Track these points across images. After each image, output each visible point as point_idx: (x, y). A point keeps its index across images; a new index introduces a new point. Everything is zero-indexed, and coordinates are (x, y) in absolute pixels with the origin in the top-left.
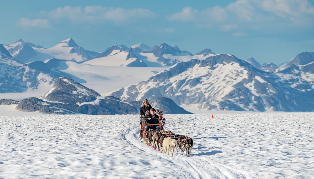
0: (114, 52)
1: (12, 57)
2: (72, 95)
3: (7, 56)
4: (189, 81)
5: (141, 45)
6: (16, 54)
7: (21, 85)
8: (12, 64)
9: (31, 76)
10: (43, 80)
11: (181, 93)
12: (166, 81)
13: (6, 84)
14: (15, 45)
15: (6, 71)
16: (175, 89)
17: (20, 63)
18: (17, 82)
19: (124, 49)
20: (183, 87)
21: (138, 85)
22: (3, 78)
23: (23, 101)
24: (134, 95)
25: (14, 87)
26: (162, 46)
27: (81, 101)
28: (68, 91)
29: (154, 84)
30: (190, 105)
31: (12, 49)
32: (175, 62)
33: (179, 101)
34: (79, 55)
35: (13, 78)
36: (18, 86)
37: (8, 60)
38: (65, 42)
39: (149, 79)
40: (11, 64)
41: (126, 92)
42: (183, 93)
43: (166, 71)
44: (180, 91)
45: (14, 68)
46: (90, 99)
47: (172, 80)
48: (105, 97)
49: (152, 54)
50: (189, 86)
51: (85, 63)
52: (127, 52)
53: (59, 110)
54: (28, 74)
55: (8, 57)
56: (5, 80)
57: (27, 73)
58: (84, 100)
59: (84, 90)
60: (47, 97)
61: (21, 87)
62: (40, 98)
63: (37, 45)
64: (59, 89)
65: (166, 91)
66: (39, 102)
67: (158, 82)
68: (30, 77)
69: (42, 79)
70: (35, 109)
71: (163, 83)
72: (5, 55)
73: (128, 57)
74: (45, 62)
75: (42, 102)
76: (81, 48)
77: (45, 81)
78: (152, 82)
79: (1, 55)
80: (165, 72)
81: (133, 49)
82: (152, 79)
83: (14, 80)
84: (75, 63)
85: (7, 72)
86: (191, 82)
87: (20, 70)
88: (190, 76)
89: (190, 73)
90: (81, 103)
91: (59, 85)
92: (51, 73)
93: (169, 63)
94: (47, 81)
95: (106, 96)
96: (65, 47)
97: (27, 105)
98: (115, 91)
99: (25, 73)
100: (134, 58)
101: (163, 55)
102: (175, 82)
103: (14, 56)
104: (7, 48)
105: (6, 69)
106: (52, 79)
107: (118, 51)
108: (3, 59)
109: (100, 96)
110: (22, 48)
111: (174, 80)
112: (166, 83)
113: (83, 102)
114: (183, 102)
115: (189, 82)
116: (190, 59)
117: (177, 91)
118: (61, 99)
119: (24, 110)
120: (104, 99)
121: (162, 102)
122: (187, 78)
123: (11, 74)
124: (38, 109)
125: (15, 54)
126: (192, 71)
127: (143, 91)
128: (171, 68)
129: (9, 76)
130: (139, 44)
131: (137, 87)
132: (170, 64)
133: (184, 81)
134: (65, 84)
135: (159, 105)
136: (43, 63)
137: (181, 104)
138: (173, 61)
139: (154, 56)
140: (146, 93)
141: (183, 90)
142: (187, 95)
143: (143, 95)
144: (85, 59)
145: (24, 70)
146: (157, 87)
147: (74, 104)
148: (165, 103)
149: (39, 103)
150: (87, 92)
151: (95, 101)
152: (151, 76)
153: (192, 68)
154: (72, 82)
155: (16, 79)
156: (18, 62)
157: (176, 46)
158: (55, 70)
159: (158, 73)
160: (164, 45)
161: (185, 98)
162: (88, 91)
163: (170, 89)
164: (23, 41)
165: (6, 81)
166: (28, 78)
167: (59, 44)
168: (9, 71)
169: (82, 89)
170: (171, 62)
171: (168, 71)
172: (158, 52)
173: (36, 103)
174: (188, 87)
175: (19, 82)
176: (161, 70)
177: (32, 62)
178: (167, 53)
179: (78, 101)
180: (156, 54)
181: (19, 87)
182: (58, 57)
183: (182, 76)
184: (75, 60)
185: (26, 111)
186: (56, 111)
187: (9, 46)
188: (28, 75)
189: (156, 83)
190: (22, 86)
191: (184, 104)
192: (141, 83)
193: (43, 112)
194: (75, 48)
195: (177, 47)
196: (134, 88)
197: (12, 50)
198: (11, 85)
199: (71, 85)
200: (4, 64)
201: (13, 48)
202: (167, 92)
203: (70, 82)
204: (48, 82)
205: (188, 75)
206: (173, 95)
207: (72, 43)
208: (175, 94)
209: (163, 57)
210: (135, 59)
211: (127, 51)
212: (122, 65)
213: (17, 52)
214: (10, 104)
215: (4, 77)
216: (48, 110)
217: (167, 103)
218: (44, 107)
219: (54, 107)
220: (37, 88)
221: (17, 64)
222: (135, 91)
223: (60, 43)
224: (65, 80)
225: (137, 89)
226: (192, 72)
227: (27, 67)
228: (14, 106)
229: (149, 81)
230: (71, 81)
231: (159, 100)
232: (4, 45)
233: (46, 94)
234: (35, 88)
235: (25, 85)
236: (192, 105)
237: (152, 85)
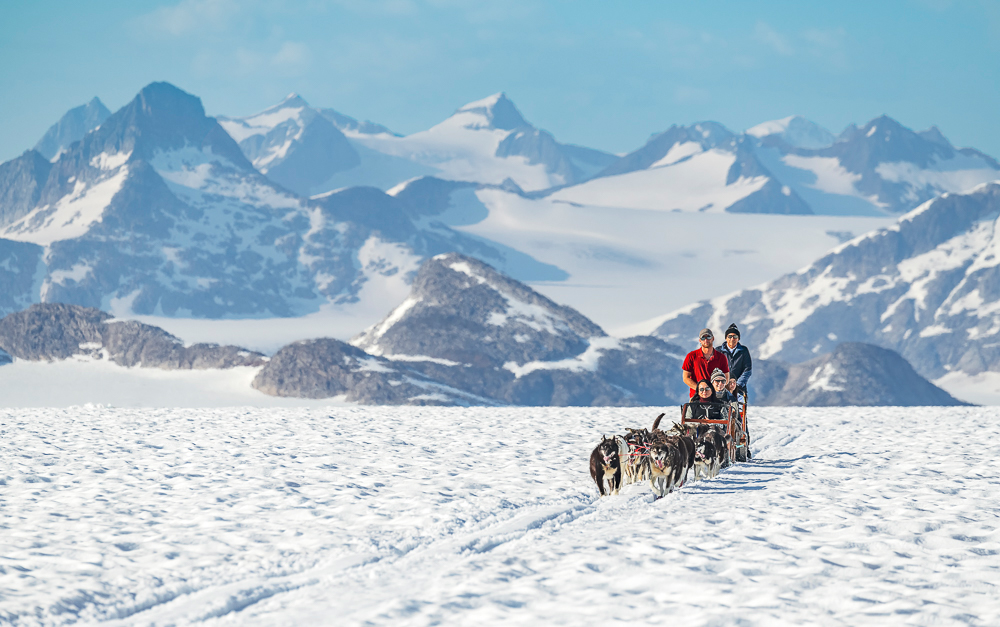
0: (677, 151)
1: (256, 171)
2: (490, 329)
3: (232, 165)
4: (981, 272)
5: (793, 121)
6: (276, 159)
7: (289, 286)
8: (257, 199)
9: (334, 250)
10: (378, 265)
11: (948, 326)
12: (886, 273)
13: (229, 281)
14: (271, 121)
15: (228, 226)
16: (920, 310)
17: (287, 196)
18: (272, 272)
19: (718, 137)
20: (955, 299)
21: (770, 289)
22: (216, 258)
23: (284, 352)
24: (753, 331)
25: (262, 293)
26: (873, 130)
27: (525, 355)
28: (473, 312)
29: (834, 284)
30: (981, 375)
31: (259, 139)
32: (925, 193)
33: (937, 356)
34: (533, 163)
35: (259, 257)
36: (277, 292)
37: (239, 182)
38: (477, 110)
39: (816, 264)
40: (252, 198)
41: (721, 317)
42: (954, 326)
43: (885, 234)
44: (942, 316)
45: (261, 216)
46: (561, 349)
47: (909, 268)
48: (624, 340)
49: (834, 162)
50: (980, 295)
51: (555, 196)
52: (730, 153)
53: (428, 392)
54: (321, 242)
55: (238, 168)
56: (225, 263)
57: (316, 237)
58: (535, 351)
59: (538, 310)
60: (384, 335)
61: (289, 296)
62: (356, 343)
63: (361, 122)
64: (434, 303)
65: (884, 316)
66: (347, 359)
67: (853, 277)
68: (328, 254)
69: (377, 261)
70: (331, 388)
71: (871, 281)
72: (224, 162)
73: (734, 174)
74: (393, 192)
75: (358, 359)
76: (543, 133)
77: (388, 268)
78: (826, 276)
79: (211, 163)
80: (880, 238)
81: (758, 140)
82: (827, 265)
83: (263, 264)
84: (515, 197)
85: (232, 232)
86: (987, 281)
87: (287, 224)
88: (984, 255)
89: (983, 243)
90: (521, 363)
91: (432, 287)
92: (414, 236)
93: (902, 200)
94: (395, 270)
95: (626, 336)
96: (477, 128)
97: (300, 370)
98: (673, 315)
99: (306, 237)
100: (757, 179)
101: (876, 164)
102: (919, 278)
103: (269, 164)
104: (237, 132)
105: (231, 219)
106: (418, 262)
107: (690, 147)
108: (217, 176)
109: (603, 334)
110: (301, 131)
111: (917, 271)
112: (884, 282)
113: (532, 359)
114: (955, 361)
115: (980, 279)
116: (983, 185)
117: (926, 319)
118: (442, 347)
119: (287, 393)
120: (620, 348)
121: (858, 364)
122: (969, 263)
123: (249, 239)
124: (344, 389)
125: (270, 159)
126: (993, 231)
127: (790, 315)
128: (906, 221)
129: (240, 248)
130: (786, 121)
131: (766, 299)
132: (908, 202)
133: (959, 273)
134: (457, 283)
135: (843, 376)
136: (380, 195)
137: (946, 372)
138: (918, 193)
139: (843, 169)
140: (802, 325)
141: (956, 316)
142: (969, 334)
143: (789, 335)
144: (560, 179)
145: (302, 223)
146: (848, 297)
147: (497, 369)
148: (869, 368)
149: (347, 363)
150: (548, 317)
151: (580, 357)
152: (822, 254)
153: (991, 223)
154: (486, 276)
155: (270, 261)
156: (279, 189)
157: (935, 129)
158: (432, 225)
159: (853, 238)
160: (884, 122)
161: (960, 350)
162: (550, 315)
163: (899, 310)
164: (305, 104)
165: (230, 269)
166: (317, 258)
167: (452, 115)
168: (241, 226)
169: (530, 302)
170: (911, 196)
171: (894, 232)
172: (855, 150)
173: (334, 362)
174: (974, 299)
175: (283, 274)
176: (865, 229)
177: (336, 191)
178: (894, 157)
179: (512, 355)
180: (848, 164)
181: (282, 293)
182: (451, 171)
183: (949, 252)
184: (518, 183)
185: (295, 396)
186: (416, 395)
187: (246, 125)
188: (317, 245)
189: (843, 282)
190: (293, 290)
191: (960, 373)
192: (780, 284)
193: (363, 400)
194: (520, 135)
195: (939, 133)
196: (752, 304)
197: (261, 142)
198: (249, 287)
199: (484, 286)
200: (221, 199)
201: (263, 132)
202: (888, 321)
203: (480, 275)
204: (402, 273)
205: (976, 250)
206: (912, 335)
207: (504, 114)
208: (923, 328)
209: (878, 175)
210: (760, 182)
211: (728, 148)
212: (710, 206)
213: (281, 151)
214: (228, 364)
215: (222, 251)
216: (385, 391)
217: (877, 366)
218: (370, 378)
219: (410, 380)
220: (355, 300)
221: (276, 200)
222: (754, 315)
223: (458, 111)
224: (461, 267)
225: (763, 309)
226: (992, 237)
227: (318, 211)
228: (244, 376)
229: (813, 273)
230: (483, 272)
231: (845, 354)
232: (226, 119)
233: (382, 323)
234: (349, 297)
235: (305, 285)
236: (989, 374)
237: (828, 289)
